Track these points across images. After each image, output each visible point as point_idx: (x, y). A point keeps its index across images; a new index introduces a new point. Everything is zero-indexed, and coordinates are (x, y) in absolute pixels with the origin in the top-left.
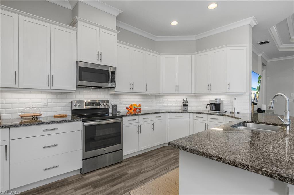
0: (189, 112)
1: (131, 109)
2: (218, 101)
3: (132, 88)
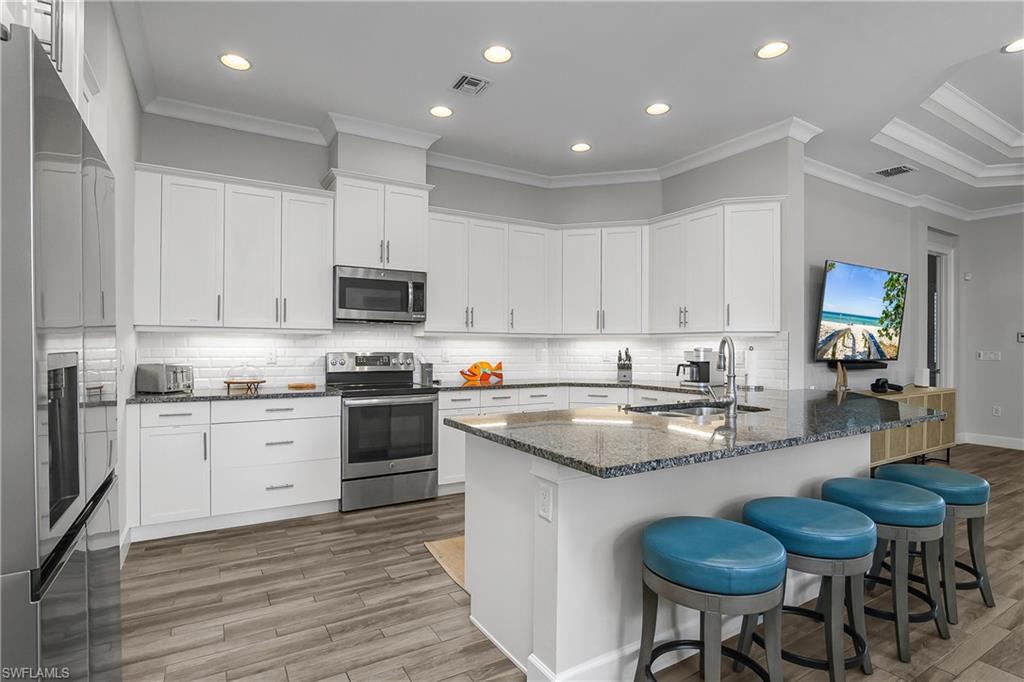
0: (635, 386)
1: (475, 375)
2: (702, 354)
3: (470, 322)
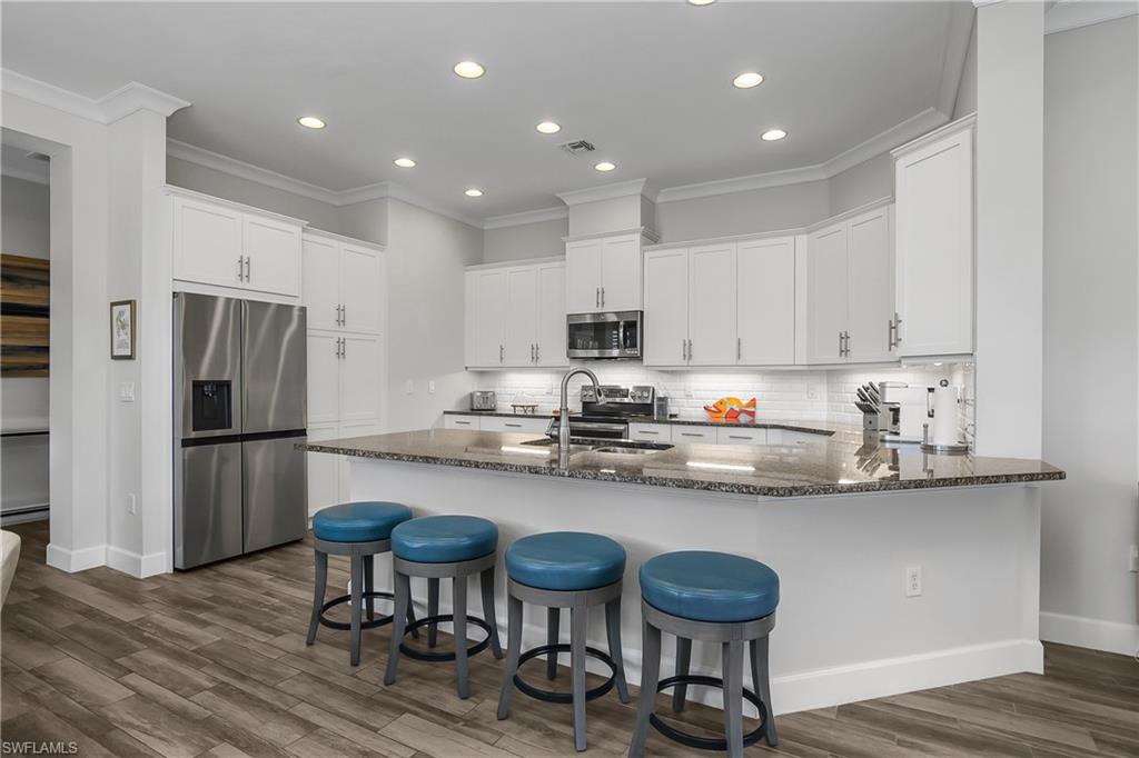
1: (720, 411)
3: (688, 355)
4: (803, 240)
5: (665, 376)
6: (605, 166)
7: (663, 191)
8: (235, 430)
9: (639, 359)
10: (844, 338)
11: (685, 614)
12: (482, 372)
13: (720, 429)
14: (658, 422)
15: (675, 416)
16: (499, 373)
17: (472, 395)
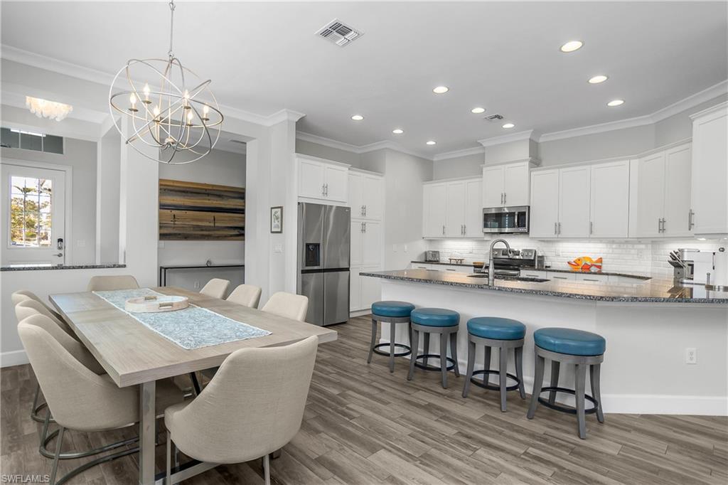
1: (578, 265)
3: (558, 231)
4: (635, 163)
5: (543, 243)
6: (509, 126)
7: (543, 135)
8: (321, 267)
9: (528, 233)
10: (662, 222)
11: (557, 350)
12: (431, 240)
13: (577, 274)
14: (539, 270)
15: (549, 267)
16: (442, 240)
17: (426, 253)
